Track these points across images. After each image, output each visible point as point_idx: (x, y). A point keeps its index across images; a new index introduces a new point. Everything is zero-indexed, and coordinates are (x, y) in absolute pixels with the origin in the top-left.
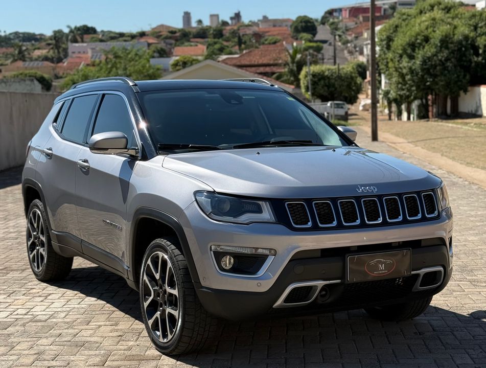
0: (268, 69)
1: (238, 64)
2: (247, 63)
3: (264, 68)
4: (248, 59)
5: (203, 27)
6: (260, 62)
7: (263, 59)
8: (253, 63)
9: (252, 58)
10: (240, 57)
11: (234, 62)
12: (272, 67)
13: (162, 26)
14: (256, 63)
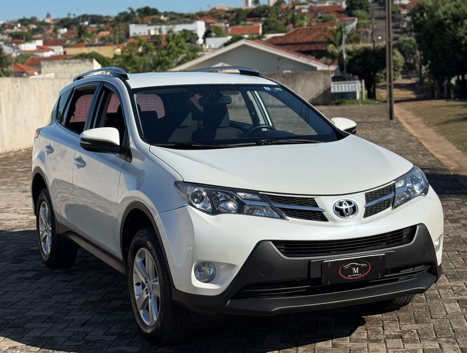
0: (313, 48)
1: (284, 42)
2: (293, 42)
3: (309, 45)
4: (294, 38)
6: (306, 40)
7: (308, 37)
8: (298, 41)
9: (297, 36)
10: (286, 36)
11: (280, 41)
12: (317, 45)
14: (301, 41)
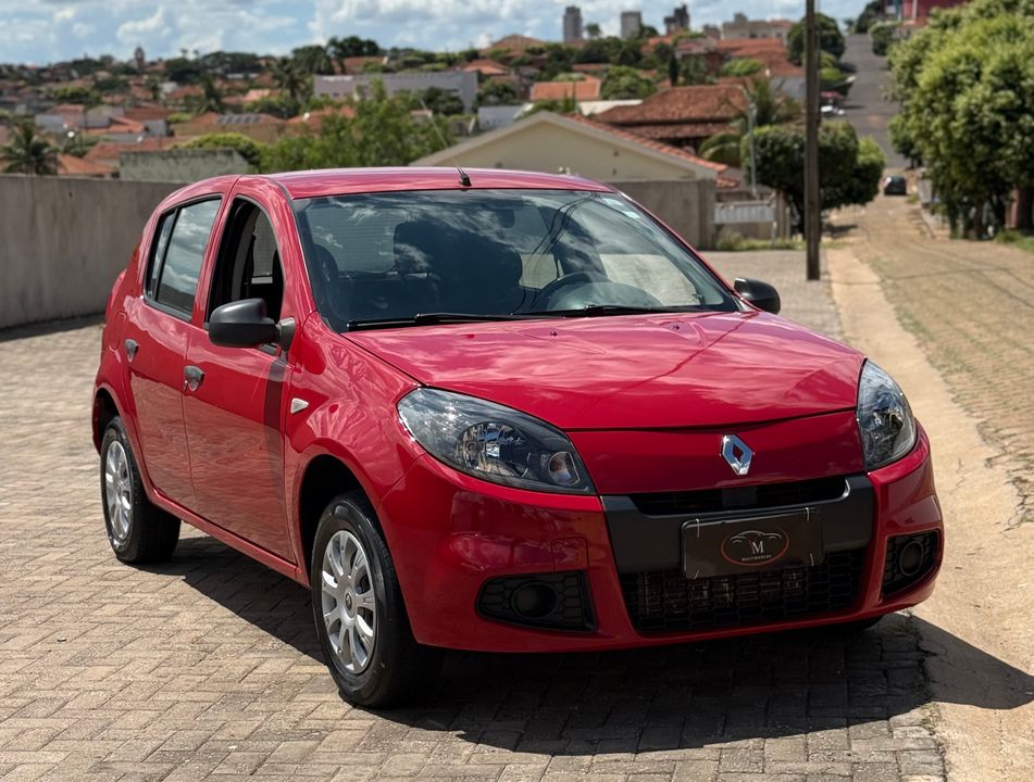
0: (700, 131)
1: (639, 118)
2: (657, 117)
4: (661, 109)
5: (601, 39)
8: (669, 117)
9: (667, 106)
10: (643, 104)
11: (630, 115)
13: (514, 37)
14: (676, 117)
